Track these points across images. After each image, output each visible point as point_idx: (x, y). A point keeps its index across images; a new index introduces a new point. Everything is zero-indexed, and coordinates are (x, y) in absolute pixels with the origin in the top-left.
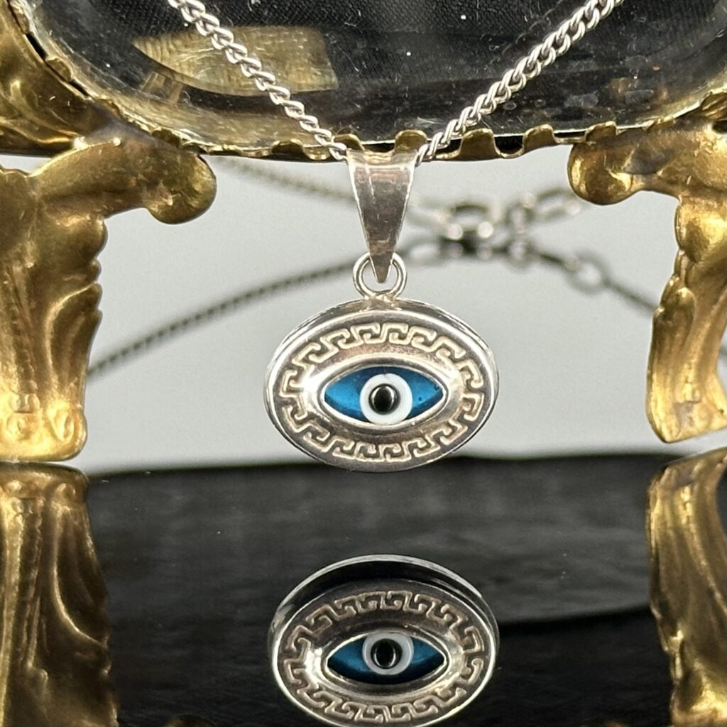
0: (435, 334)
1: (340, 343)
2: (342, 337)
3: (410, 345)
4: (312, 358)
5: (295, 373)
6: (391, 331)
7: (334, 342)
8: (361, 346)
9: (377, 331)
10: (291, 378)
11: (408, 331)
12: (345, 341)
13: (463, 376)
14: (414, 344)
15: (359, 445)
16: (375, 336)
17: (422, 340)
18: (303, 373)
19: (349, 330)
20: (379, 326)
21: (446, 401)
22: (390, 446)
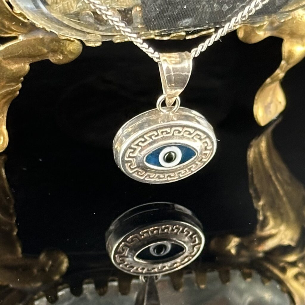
0: (194, 130)
1: (153, 137)
2: (154, 135)
3: (183, 135)
4: (140, 144)
5: (132, 150)
6: (175, 131)
7: (150, 137)
8: (162, 138)
9: (169, 131)
10: (130, 152)
11: (182, 130)
12: (155, 136)
13: (204, 145)
14: (185, 135)
15: (157, 175)
16: (168, 133)
17: (188, 133)
18: (136, 150)
19: (157, 132)
20: (170, 129)
21: (197, 157)
22: (170, 174)
